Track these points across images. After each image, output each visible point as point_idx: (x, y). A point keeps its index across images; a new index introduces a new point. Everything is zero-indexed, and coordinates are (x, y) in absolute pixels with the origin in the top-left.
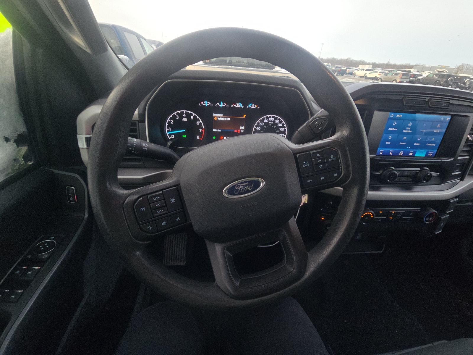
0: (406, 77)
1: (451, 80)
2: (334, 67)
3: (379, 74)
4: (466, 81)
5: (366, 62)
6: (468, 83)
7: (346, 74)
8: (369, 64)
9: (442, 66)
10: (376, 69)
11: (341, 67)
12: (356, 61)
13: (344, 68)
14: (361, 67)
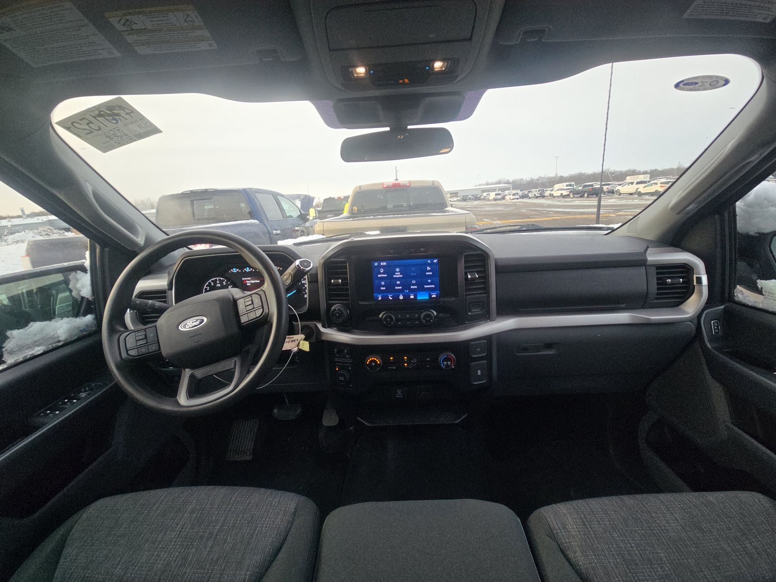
2: (581, 186)
3: (661, 186)
5: (639, 171)
7: (604, 194)
8: (645, 173)
10: (656, 179)
11: (592, 185)
12: (622, 172)
13: (597, 185)
14: (629, 179)
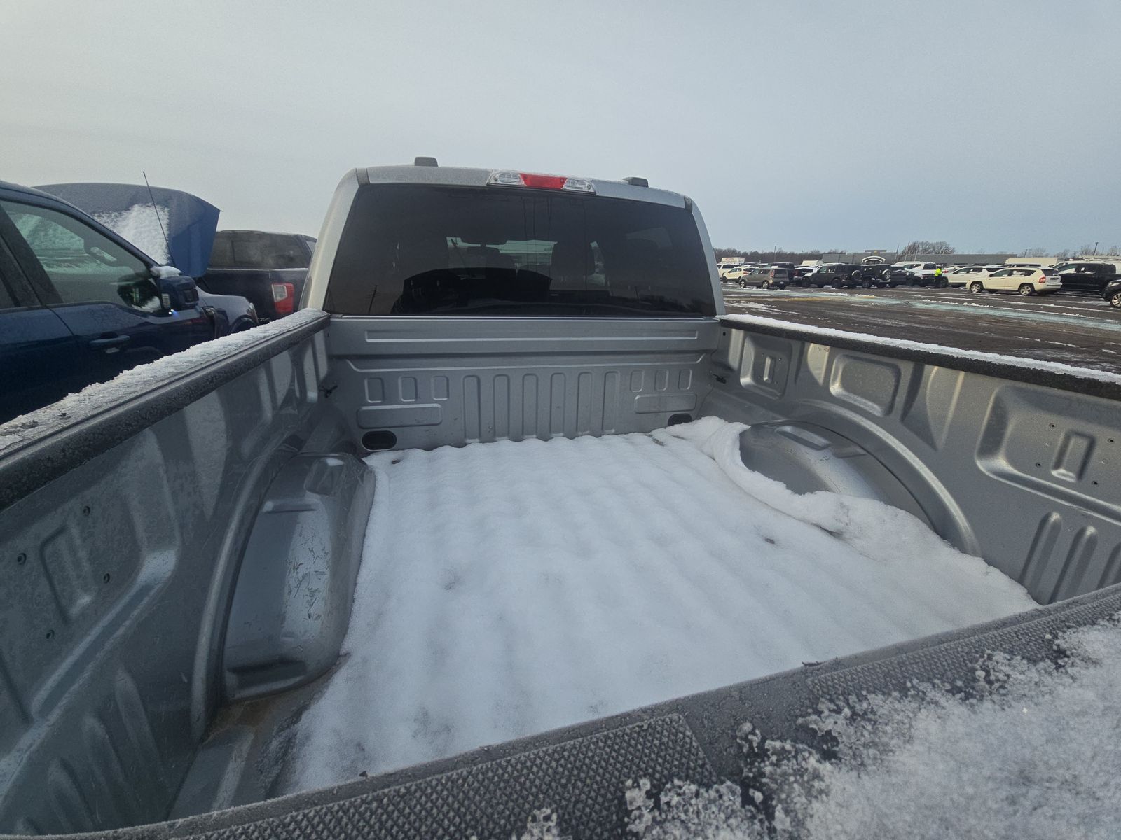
0: (781, 275)
1: (857, 274)
3: (743, 273)
4: (883, 273)
6: (888, 277)
9: (873, 251)
14: (724, 261)
